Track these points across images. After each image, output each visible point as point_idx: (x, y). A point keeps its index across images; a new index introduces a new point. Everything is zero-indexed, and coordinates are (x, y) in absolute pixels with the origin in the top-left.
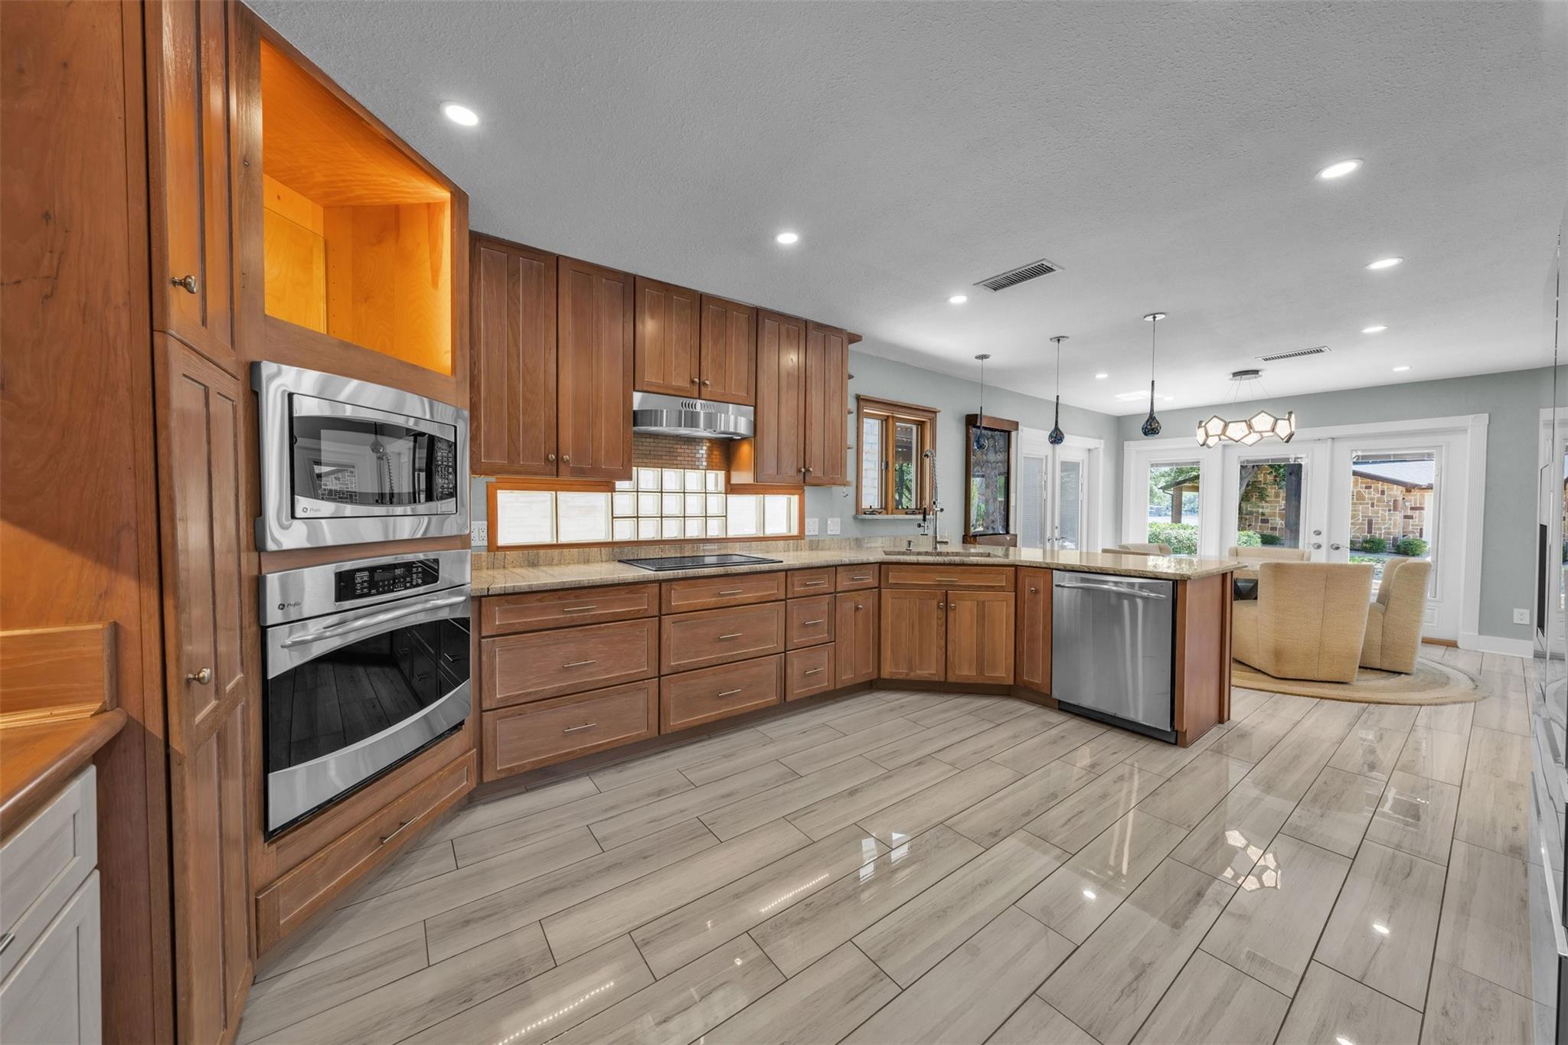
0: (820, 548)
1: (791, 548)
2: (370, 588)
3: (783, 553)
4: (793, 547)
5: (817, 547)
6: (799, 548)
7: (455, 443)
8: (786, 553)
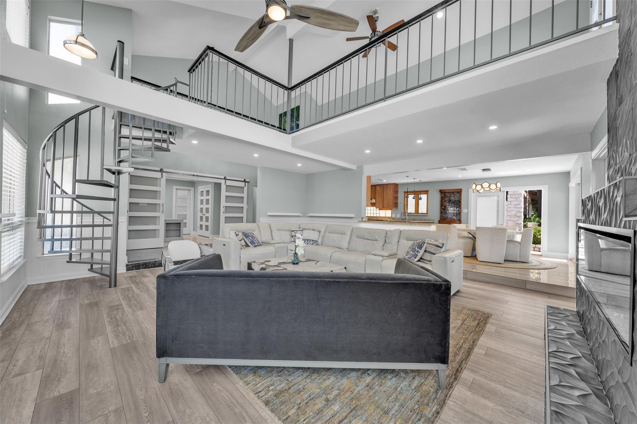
4: (388, 218)
5: (393, 218)
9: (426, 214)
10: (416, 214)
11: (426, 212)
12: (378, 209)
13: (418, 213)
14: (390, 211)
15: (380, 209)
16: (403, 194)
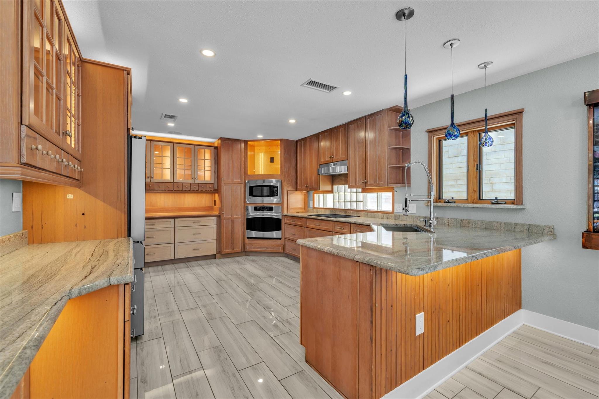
0: (400, 219)
1: (385, 217)
2: (260, 210)
3: (381, 219)
4: (386, 217)
5: (399, 218)
6: (389, 218)
7: (278, 186)
8: (382, 219)
9: (513, 202)
10: (470, 205)
11: (511, 196)
12: (360, 190)
13: (480, 199)
14: (387, 196)
15: (364, 191)
16: (425, 137)
